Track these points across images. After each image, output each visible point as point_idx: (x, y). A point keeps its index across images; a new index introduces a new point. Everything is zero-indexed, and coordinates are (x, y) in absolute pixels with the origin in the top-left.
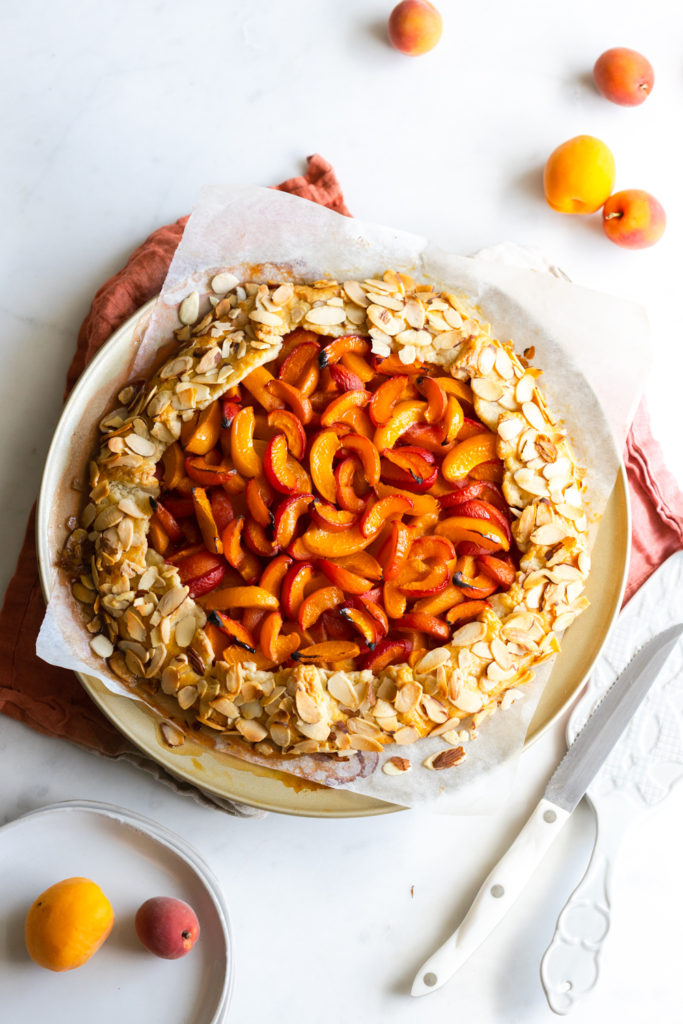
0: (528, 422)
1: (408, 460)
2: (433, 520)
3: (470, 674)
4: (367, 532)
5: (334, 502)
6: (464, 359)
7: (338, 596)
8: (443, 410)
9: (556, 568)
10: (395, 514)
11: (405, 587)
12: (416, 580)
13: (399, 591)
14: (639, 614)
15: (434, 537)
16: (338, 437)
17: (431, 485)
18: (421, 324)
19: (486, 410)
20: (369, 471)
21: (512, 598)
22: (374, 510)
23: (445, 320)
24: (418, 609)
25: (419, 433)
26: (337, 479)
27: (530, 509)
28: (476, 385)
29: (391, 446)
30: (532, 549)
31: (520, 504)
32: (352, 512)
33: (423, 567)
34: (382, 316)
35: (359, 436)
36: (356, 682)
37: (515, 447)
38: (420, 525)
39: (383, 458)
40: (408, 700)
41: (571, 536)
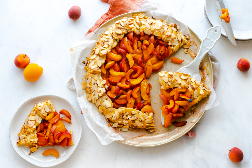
0: (100, 51)
1: (124, 66)
2: (131, 54)
3: (155, 26)
9: (123, 26)
17: (125, 59)
18: (96, 85)
21: (135, 30)
23: (91, 81)
27: (116, 38)
28: (100, 66)
29: (124, 72)
30: (123, 32)
31: (116, 41)
34: (100, 92)
37: (107, 49)
38: (133, 56)
39: (127, 71)
40: (168, 33)
41: (115, 27)
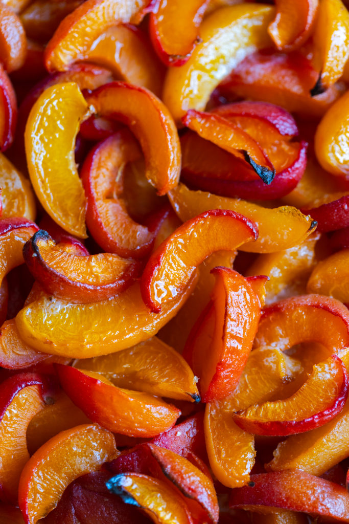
1: (239, 132)
2: (303, 262)
4: (157, 299)
5: (84, 235)
7: (103, 445)
8: (310, 19)
10: (218, 253)
11: (250, 416)
12: (273, 398)
13: (239, 424)
15: (308, 300)
16: (85, 92)
17: (293, 184)
20: (155, 161)
22: (170, 247)
24: (282, 461)
25: (260, 72)
26: (87, 185)
29: (200, 105)
32: (122, 254)
33: (286, 367)
35: (129, 87)
38: (275, 272)
39: (185, 133)
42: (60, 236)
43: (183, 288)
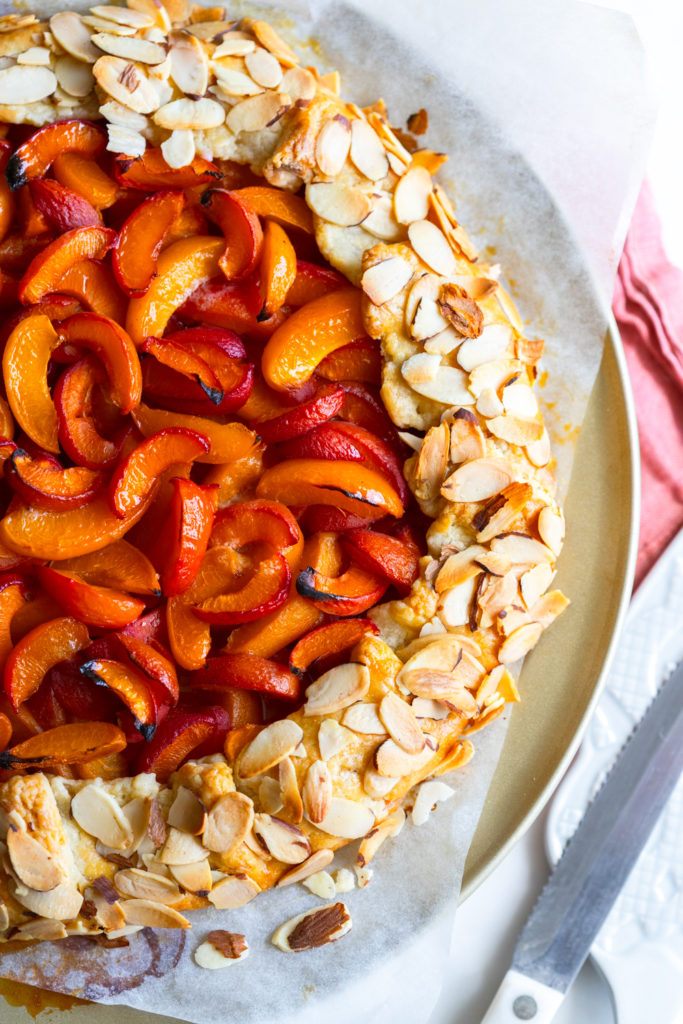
0: (421, 261)
1: (194, 356)
2: (252, 470)
3: (343, 768)
4: (122, 507)
5: (57, 451)
6: (288, 149)
7: (77, 636)
8: (255, 254)
9: (497, 545)
10: (175, 465)
11: (205, 607)
12: (226, 592)
13: (196, 614)
14: (666, 601)
15: (255, 505)
16: (55, 323)
17: (243, 401)
18: (201, 86)
19: (339, 245)
20: (119, 385)
21: (416, 610)
22: (132, 462)
23: (248, 74)
24: (237, 644)
25: (212, 300)
26: (58, 406)
27: (438, 433)
28: (315, 197)
29: (159, 331)
30: (447, 510)
31: (417, 421)
32: (91, 467)
33: (237, 563)
34: (125, 78)
35: (96, 318)
36: (127, 799)
37: (398, 312)
38: (227, 480)
39: (145, 357)
40: (227, 829)
41: (521, 481)
42: (36, 453)
43: (145, 497)
